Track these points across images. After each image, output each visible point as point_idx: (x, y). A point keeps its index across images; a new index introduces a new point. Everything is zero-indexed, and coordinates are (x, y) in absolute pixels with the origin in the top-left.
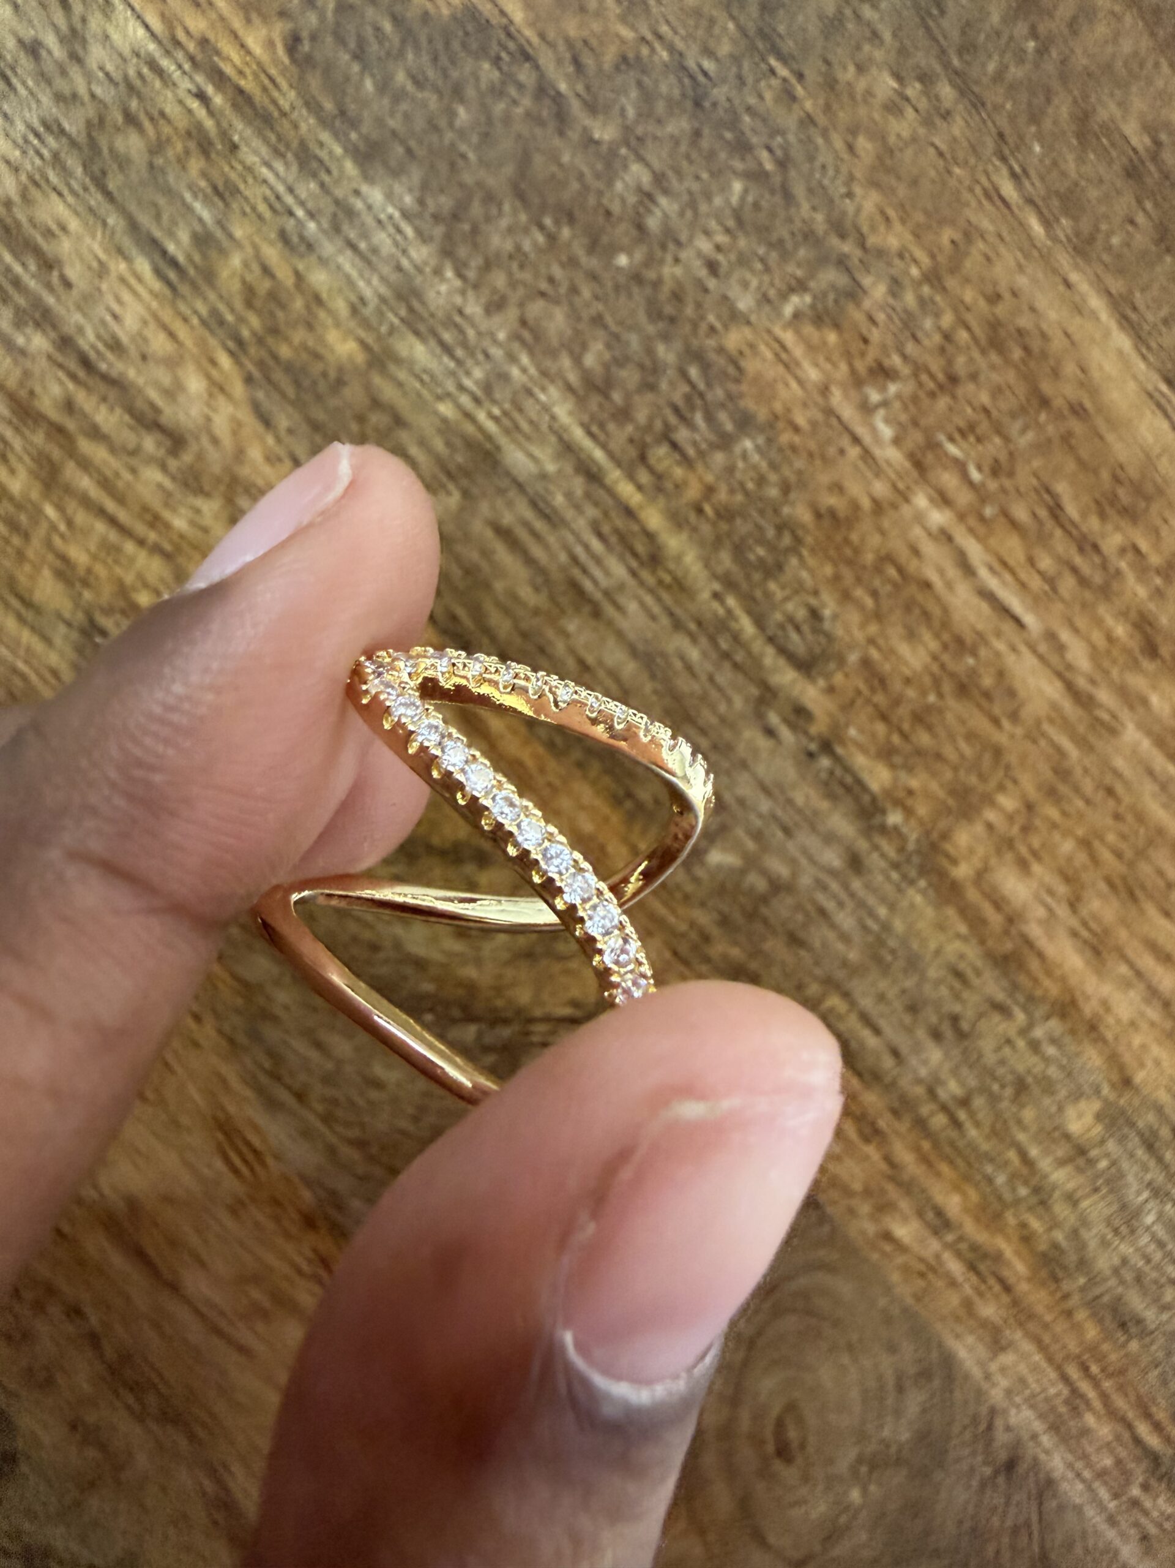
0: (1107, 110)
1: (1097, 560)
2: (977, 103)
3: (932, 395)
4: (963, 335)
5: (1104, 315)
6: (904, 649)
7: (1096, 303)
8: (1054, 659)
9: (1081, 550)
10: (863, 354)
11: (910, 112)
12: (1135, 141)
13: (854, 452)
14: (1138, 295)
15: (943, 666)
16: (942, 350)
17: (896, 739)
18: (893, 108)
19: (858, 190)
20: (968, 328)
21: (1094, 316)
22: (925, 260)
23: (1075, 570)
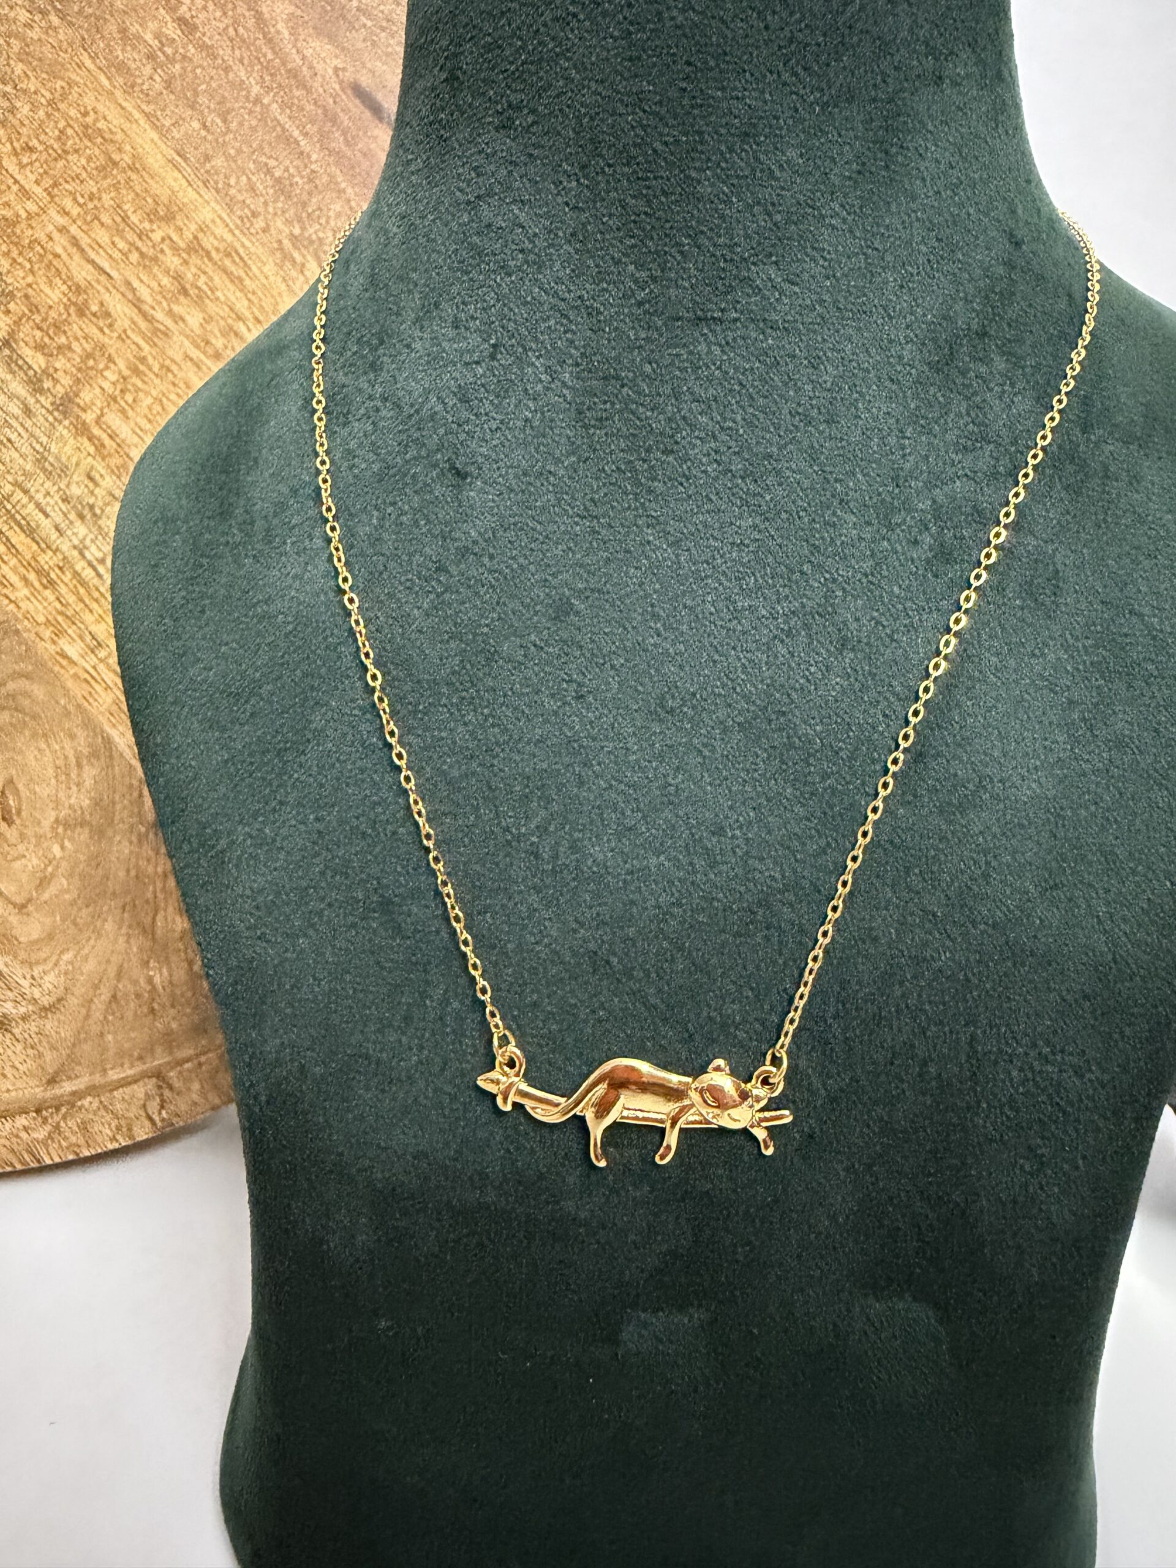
0: (135, 28)
1: (150, 244)
2: (71, 24)
3: (56, 160)
4: (70, 131)
5: (142, 122)
6: (47, 290)
7: (137, 115)
8: (130, 297)
9: (140, 238)
10: (18, 140)
11: (38, 29)
12: (151, 42)
13: (15, 188)
14: (159, 113)
15: (69, 299)
16: (59, 138)
17: (46, 340)
18: (28, 26)
19: (12, 62)
20: (72, 127)
21: (136, 121)
22: (48, 95)
23: (137, 249)
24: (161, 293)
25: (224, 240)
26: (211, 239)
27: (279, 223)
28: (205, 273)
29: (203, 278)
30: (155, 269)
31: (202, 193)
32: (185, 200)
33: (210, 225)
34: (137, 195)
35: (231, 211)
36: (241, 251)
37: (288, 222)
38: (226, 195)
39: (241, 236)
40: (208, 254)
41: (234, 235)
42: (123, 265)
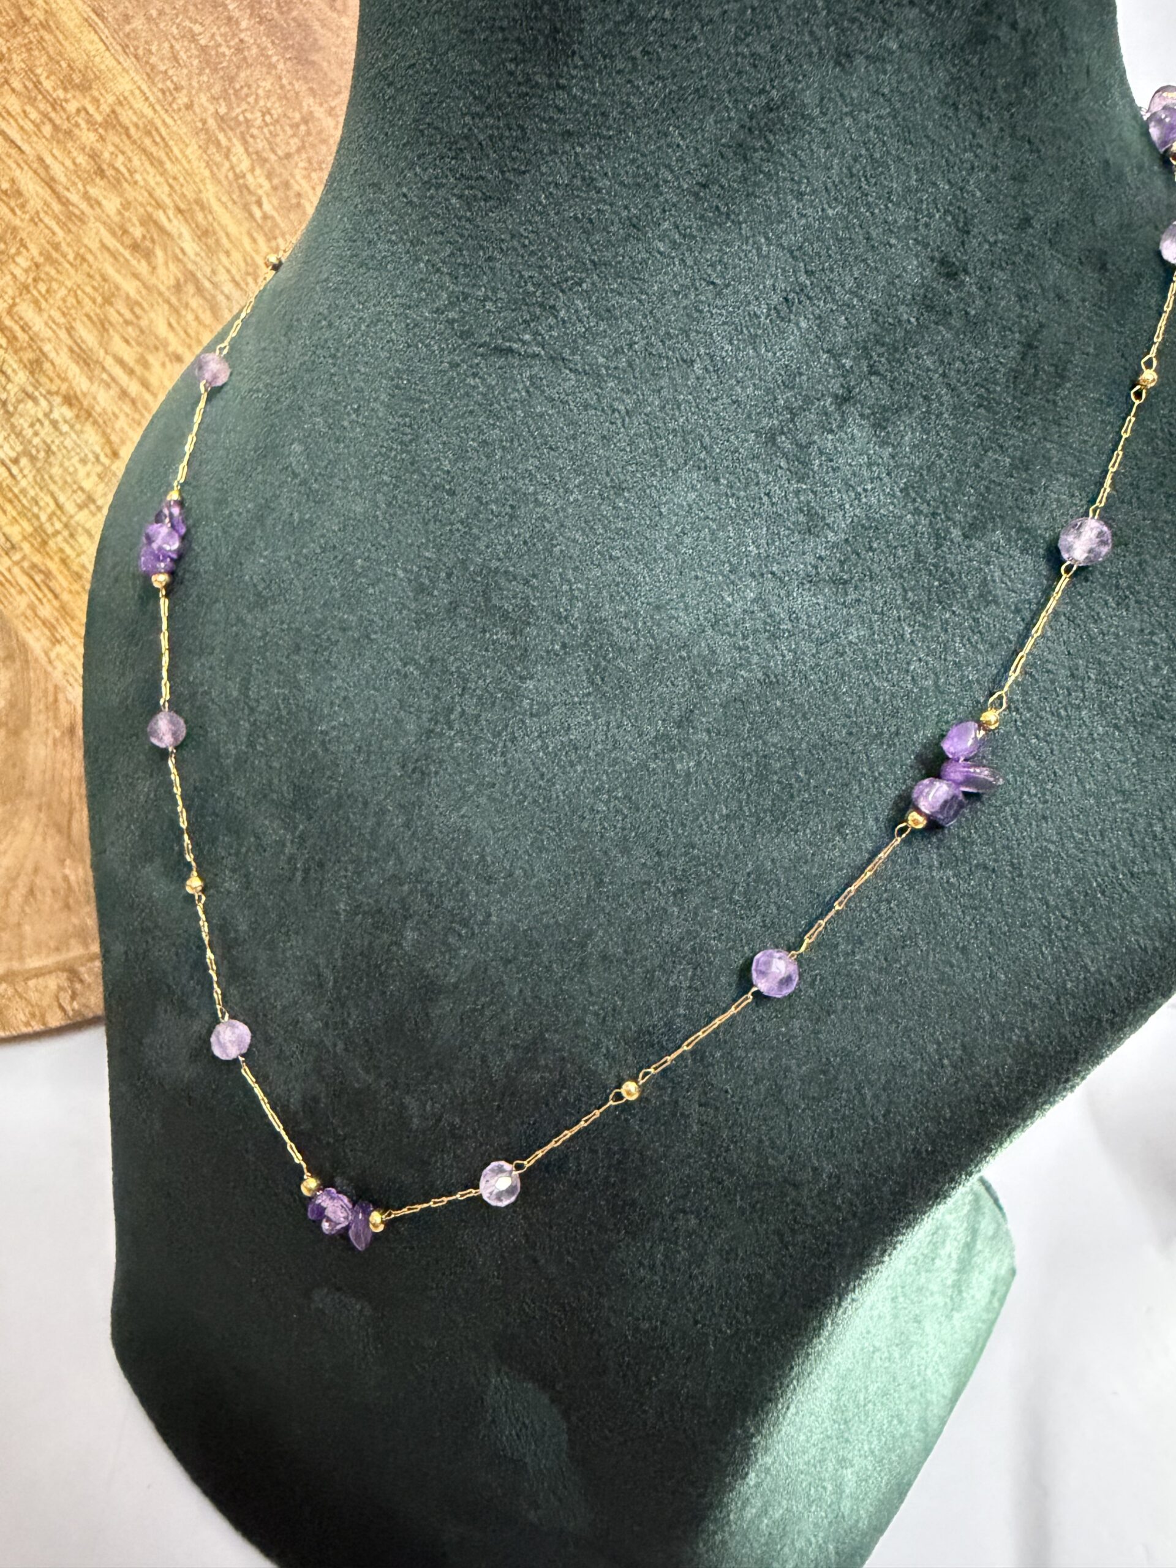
24: (76, 172)
25: (143, 116)
26: (130, 112)
27: (203, 99)
28: (123, 153)
29: (121, 158)
30: (70, 145)
31: (121, 60)
32: (103, 67)
33: (130, 98)
34: (50, 58)
35: (153, 83)
36: (163, 130)
37: (214, 99)
38: (147, 62)
39: (162, 112)
40: (127, 129)
41: (155, 111)
42: (35, 139)
